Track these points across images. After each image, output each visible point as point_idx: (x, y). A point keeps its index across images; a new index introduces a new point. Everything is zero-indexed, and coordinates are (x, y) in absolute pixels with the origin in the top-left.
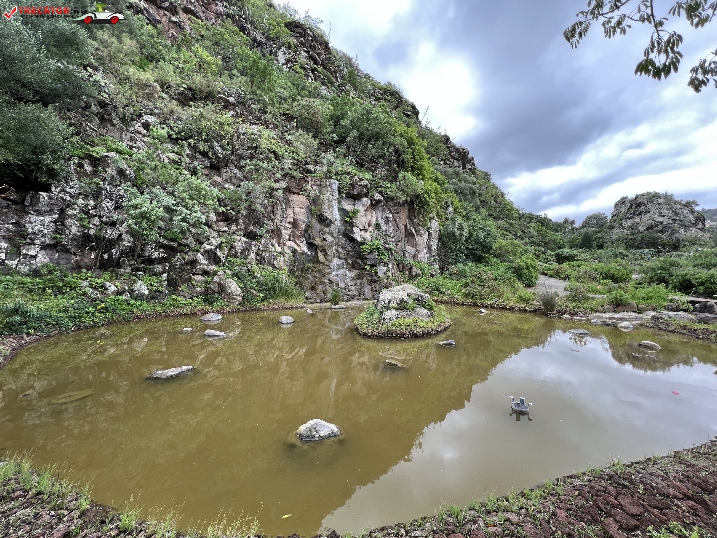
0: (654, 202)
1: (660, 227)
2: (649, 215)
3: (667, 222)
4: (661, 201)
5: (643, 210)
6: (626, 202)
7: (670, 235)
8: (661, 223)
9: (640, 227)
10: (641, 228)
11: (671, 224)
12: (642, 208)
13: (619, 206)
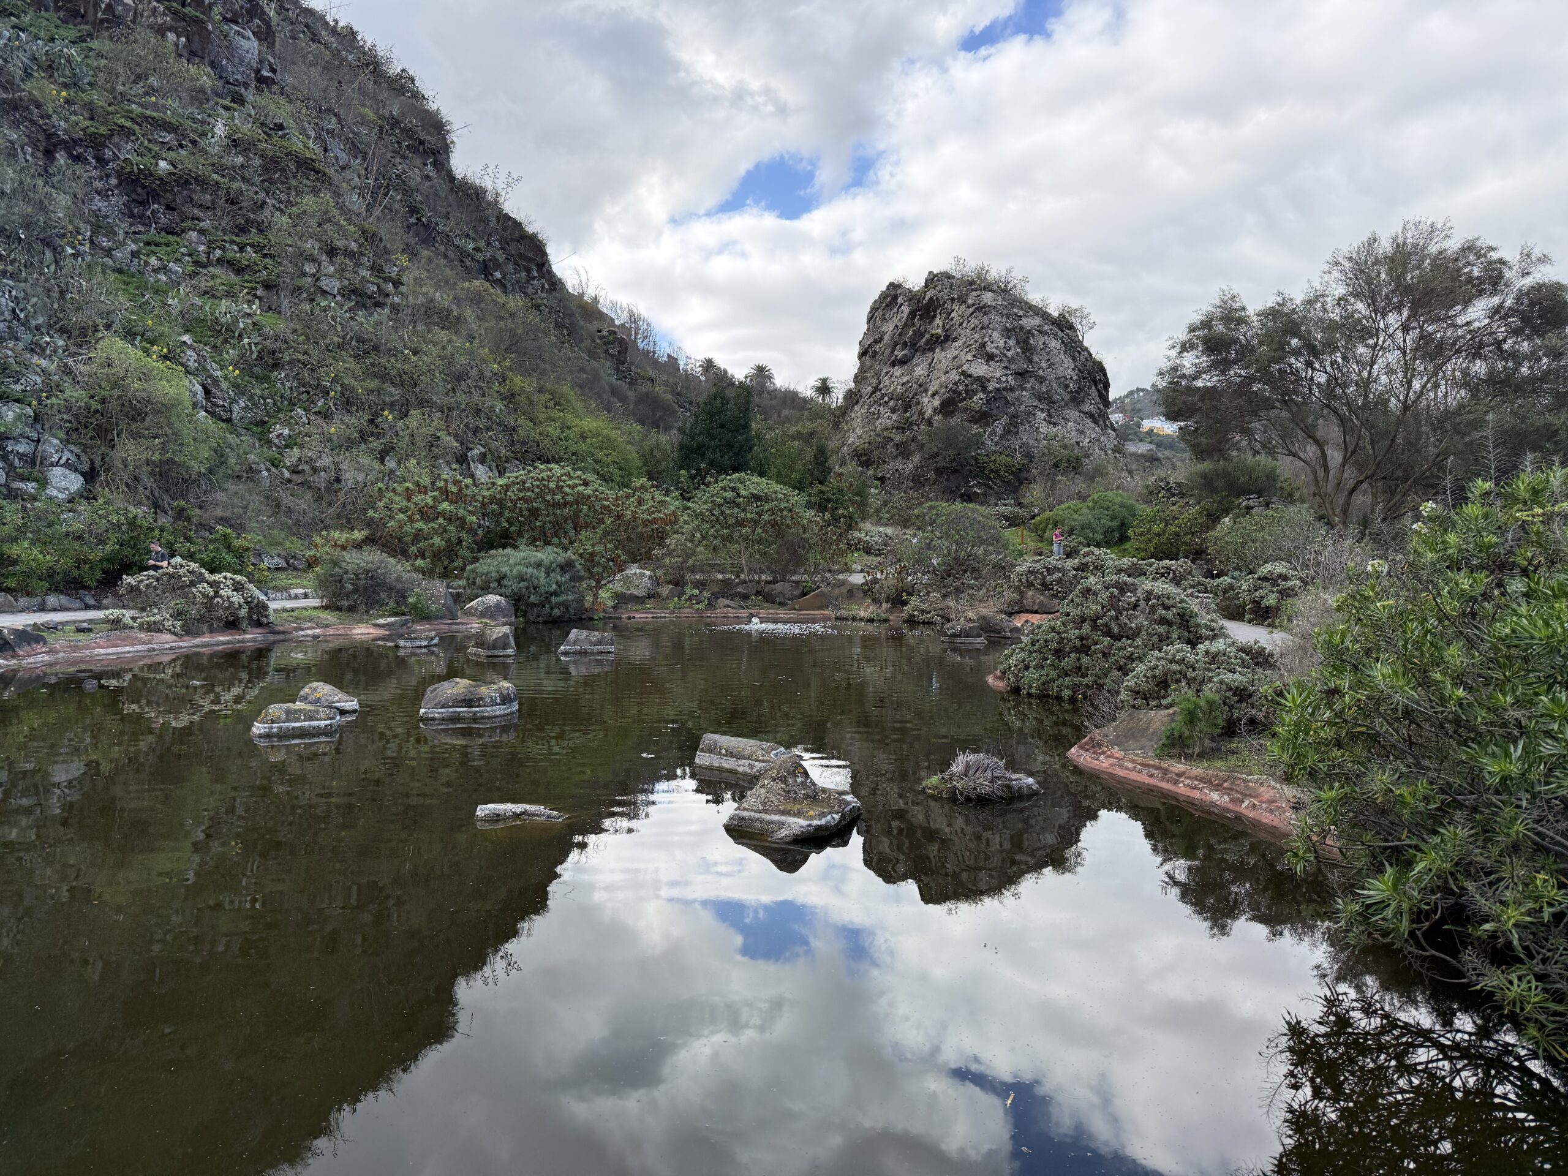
0: (970, 302)
1: (978, 400)
2: (953, 350)
3: (999, 380)
4: (988, 298)
5: (939, 331)
6: (900, 300)
7: (1007, 432)
8: (982, 382)
9: (926, 400)
10: (930, 404)
11: (1011, 389)
12: (937, 326)
13: (880, 313)
